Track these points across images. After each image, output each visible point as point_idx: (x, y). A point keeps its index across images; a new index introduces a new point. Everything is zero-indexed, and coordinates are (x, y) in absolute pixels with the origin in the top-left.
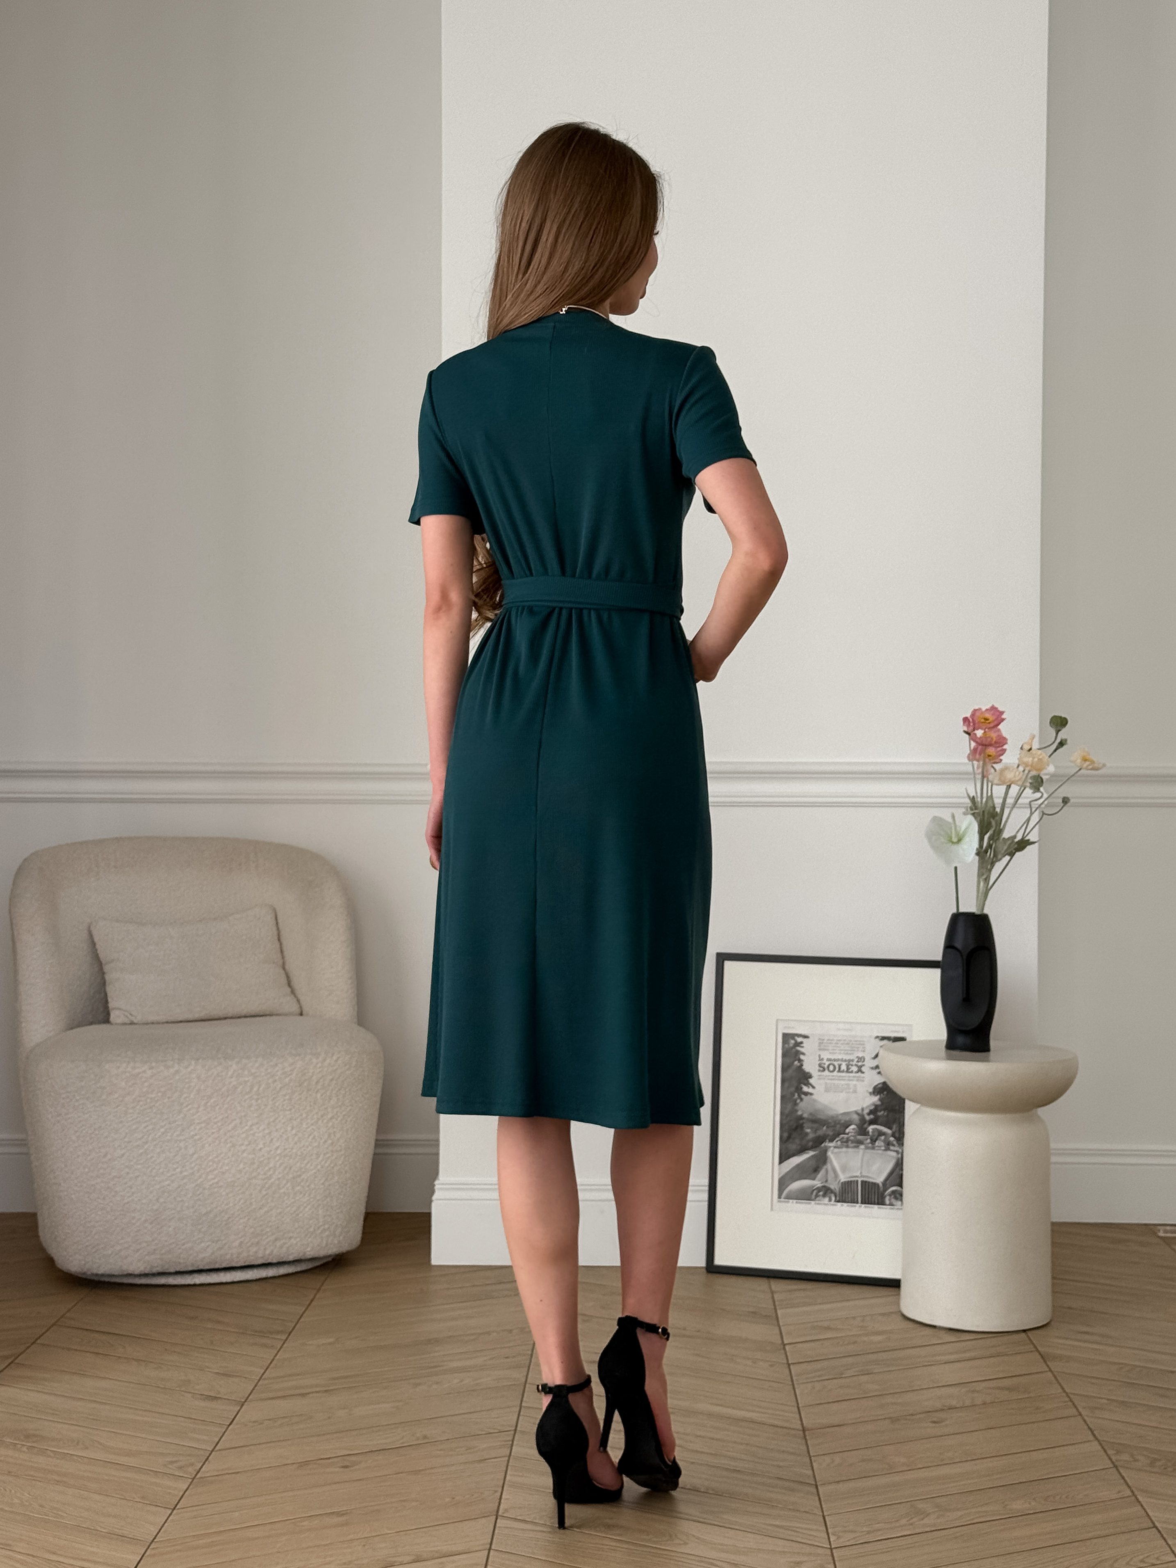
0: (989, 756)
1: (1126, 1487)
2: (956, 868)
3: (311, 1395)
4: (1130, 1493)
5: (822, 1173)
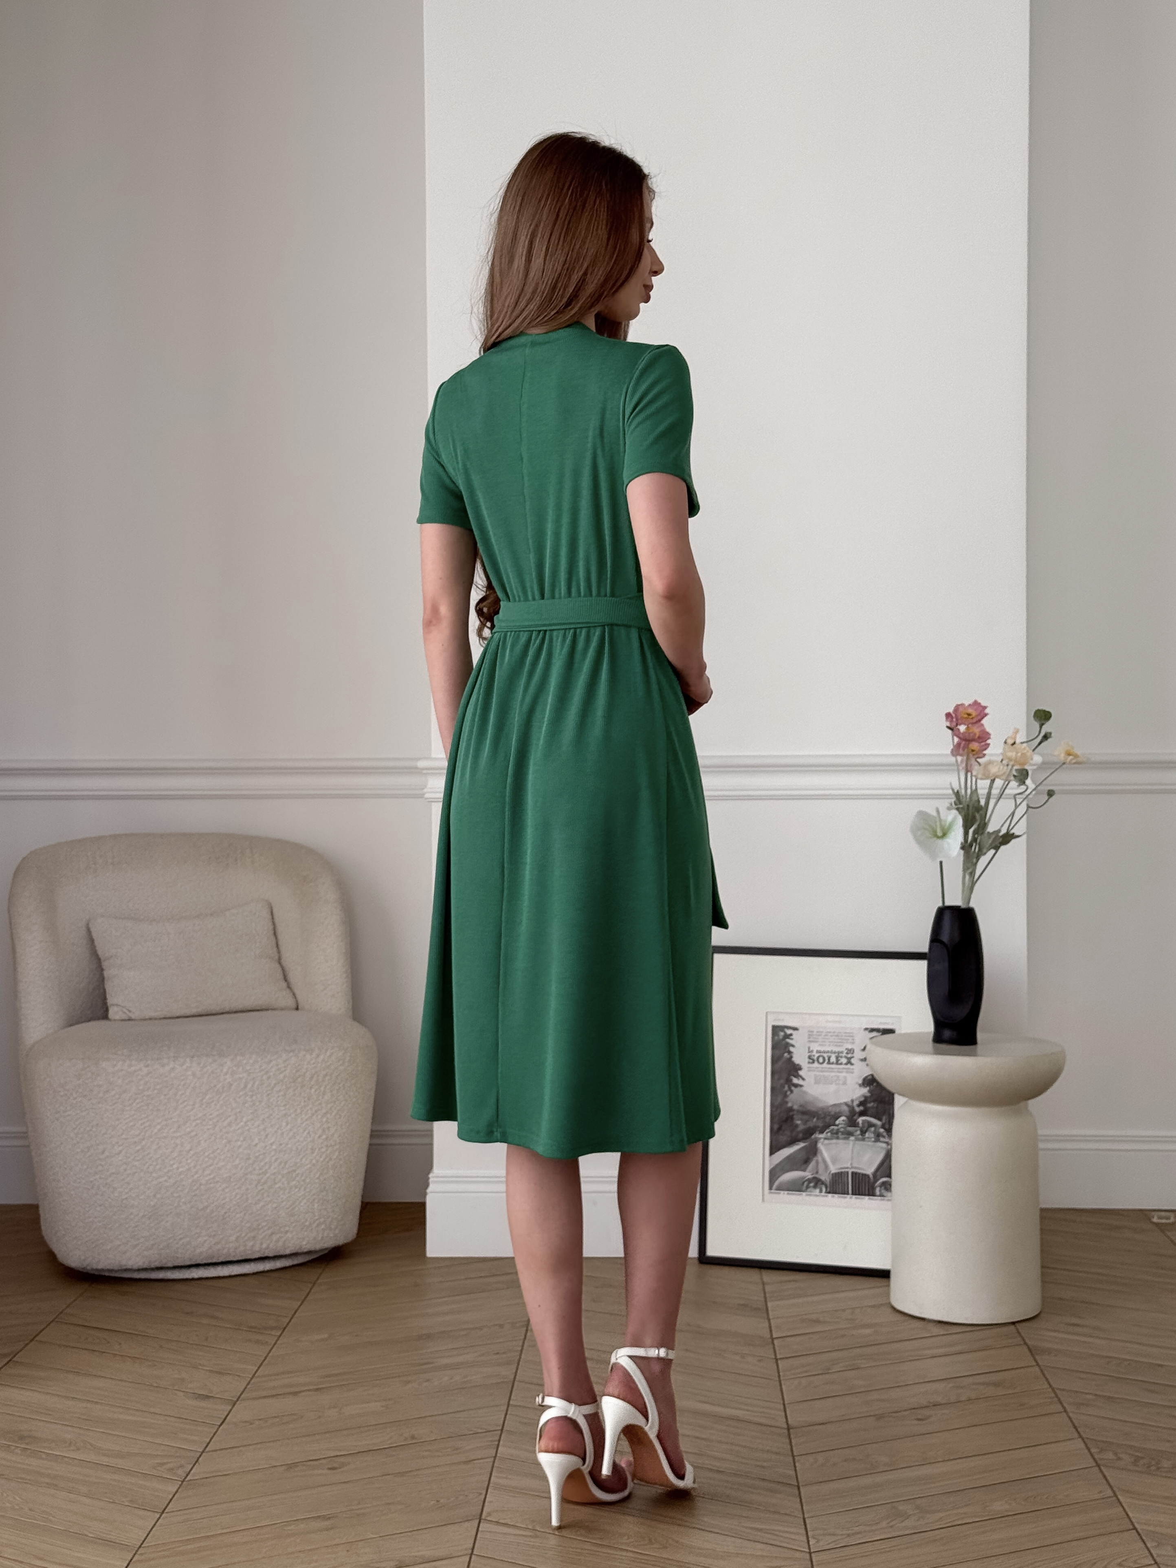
0: (973, 751)
1: (1107, 1486)
2: (941, 863)
3: (303, 1394)
4: (1111, 1494)
5: (812, 1165)
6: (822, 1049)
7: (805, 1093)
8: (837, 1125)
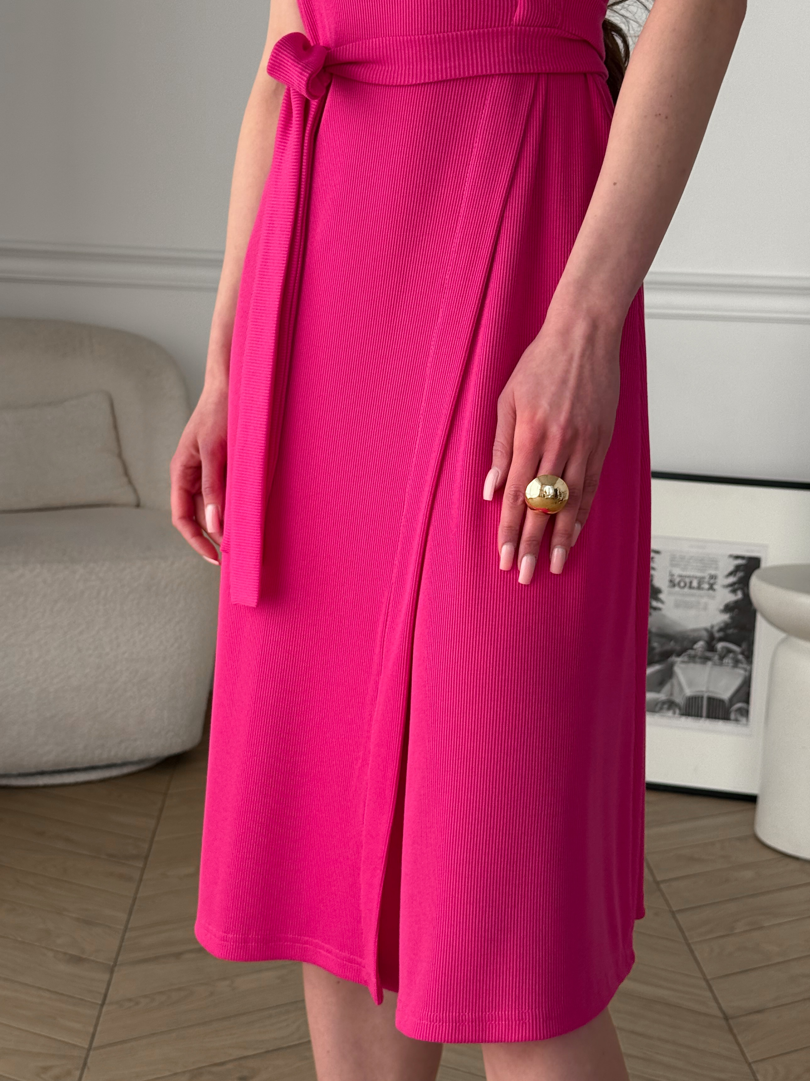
5: (667, 688)
6: (684, 573)
7: (664, 616)
8: (695, 649)
